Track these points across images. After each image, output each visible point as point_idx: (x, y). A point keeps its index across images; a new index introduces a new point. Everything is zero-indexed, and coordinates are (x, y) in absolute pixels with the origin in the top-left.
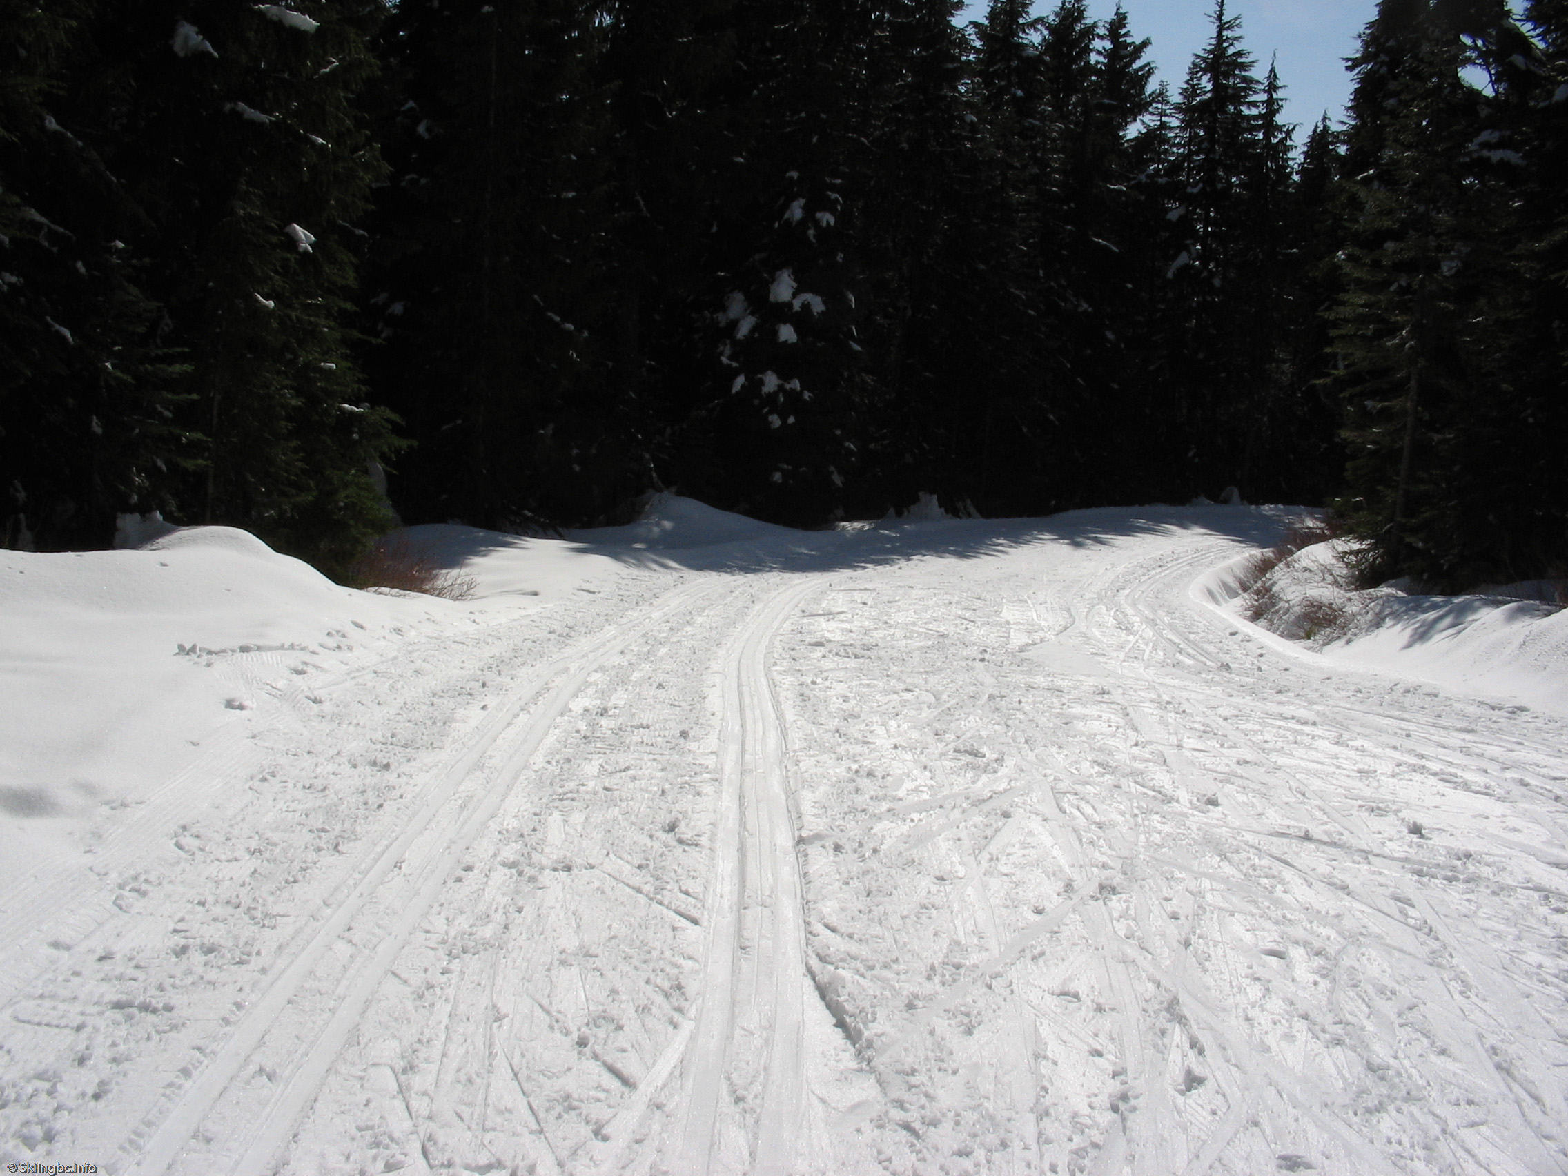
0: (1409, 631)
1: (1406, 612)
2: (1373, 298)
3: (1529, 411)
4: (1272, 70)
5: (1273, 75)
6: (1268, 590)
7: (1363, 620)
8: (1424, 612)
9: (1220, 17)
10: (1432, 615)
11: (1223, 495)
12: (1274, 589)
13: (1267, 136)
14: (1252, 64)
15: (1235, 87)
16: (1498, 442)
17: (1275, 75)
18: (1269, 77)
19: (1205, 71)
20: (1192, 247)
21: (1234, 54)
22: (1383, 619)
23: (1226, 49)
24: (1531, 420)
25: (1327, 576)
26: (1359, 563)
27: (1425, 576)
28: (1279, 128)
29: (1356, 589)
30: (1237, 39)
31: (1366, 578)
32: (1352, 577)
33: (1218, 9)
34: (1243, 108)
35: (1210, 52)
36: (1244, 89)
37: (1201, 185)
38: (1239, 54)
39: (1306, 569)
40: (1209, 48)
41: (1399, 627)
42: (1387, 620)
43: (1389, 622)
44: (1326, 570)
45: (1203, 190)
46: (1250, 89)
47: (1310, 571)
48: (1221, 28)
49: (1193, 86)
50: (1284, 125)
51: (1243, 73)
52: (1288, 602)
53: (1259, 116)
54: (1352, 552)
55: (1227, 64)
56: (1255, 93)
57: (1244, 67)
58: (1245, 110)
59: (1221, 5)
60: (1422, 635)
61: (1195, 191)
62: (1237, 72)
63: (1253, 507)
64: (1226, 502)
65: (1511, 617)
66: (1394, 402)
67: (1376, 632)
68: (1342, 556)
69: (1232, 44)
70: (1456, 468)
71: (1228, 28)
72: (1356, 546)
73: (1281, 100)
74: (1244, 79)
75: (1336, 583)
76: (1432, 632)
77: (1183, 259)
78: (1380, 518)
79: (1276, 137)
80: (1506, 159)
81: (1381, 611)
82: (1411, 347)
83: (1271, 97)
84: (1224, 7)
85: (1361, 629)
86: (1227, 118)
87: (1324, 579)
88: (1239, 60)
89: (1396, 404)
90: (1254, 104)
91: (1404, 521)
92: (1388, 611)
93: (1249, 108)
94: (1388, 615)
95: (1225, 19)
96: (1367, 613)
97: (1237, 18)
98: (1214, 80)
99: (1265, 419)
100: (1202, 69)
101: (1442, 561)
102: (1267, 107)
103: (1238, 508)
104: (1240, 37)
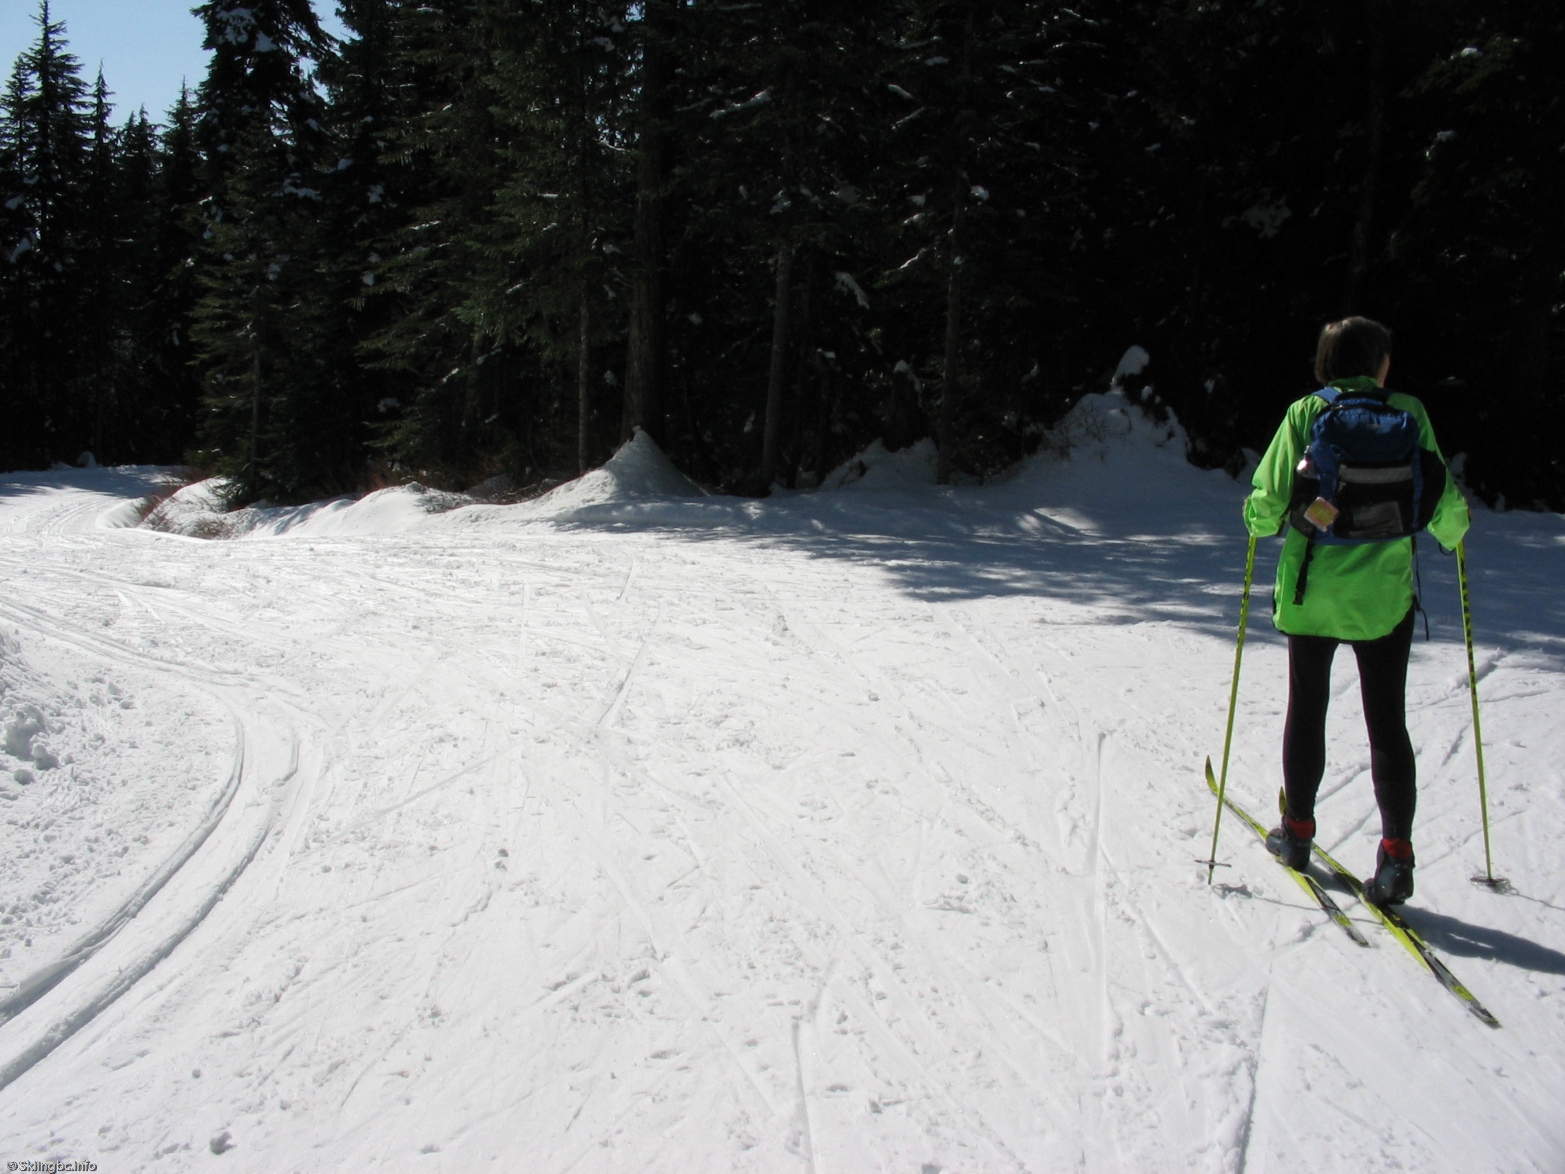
0: (274, 528)
1: (269, 518)
2: (225, 302)
3: (337, 380)
4: (100, 77)
5: (101, 82)
6: (162, 518)
7: (240, 527)
8: (281, 517)
9: (45, 21)
10: (287, 517)
11: (79, 460)
12: (167, 517)
13: (99, 136)
14: (78, 67)
15: (64, 87)
16: (318, 402)
17: (103, 82)
18: (98, 83)
19: (34, 70)
20: (32, 234)
21: (62, 57)
22: (255, 524)
23: (53, 51)
24: (338, 386)
25: (205, 506)
26: (228, 494)
27: (277, 497)
28: (110, 130)
29: (228, 511)
30: (64, 42)
31: (235, 504)
32: (222, 505)
33: (42, 12)
34: (73, 107)
35: (39, 52)
36: (74, 91)
37: (37, 177)
38: (67, 57)
39: (188, 502)
40: (37, 48)
41: (266, 527)
42: (257, 524)
43: (259, 525)
44: (204, 501)
45: (39, 181)
46: (79, 91)
47: (192, 503)
48: (48, 31)
49: (20, 80)
50: (114, 128)
51: (72, 75)
52: (180, 524)
53: (92, 118)
54: (221, 487)
55: (55, 66)
56: (84, 94)
57: (71, 69)
58: (75, 110)
59: (46, 9)
60: (282, 529)
61: (32, 182)
62: (65, 74)
63: (110, 469)
64: (82, 465)
65: (337, 508)
66: (244, 376)
67: (251, 533)
68: (213, 491)
69: (59, 48)
70: (292, 421)
71: (54, 32)
72: (223, 482)
73: (110, 104)
74: (73, 81)
75: (211, 509)
76: (289, 527)
77: (23, 246)
78: (240, 461)
79: (107, 138)
80: (308, 195)
81: (252, 519)
82: (254, 337)
83: (100, 101)
84: (49, 11)
85: (240, 533)
86: (58, 116)
87: (203, 508)
88: (67, 63)
89: (244, 378)
90: (83, 104)
91: (259, 460)
92: (257, 518)
93: (79, 109)
94: (258, 521)
95: (51, 22)
96: (243, 522)
97: (62, 23)
98: (44, 78)
99: (113, 390)
100: (30, 68)
101: (287, 486)
102: (97, 110)
103: (94, 469)
104: (66, 41)
